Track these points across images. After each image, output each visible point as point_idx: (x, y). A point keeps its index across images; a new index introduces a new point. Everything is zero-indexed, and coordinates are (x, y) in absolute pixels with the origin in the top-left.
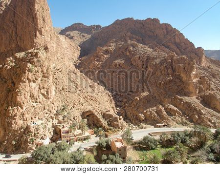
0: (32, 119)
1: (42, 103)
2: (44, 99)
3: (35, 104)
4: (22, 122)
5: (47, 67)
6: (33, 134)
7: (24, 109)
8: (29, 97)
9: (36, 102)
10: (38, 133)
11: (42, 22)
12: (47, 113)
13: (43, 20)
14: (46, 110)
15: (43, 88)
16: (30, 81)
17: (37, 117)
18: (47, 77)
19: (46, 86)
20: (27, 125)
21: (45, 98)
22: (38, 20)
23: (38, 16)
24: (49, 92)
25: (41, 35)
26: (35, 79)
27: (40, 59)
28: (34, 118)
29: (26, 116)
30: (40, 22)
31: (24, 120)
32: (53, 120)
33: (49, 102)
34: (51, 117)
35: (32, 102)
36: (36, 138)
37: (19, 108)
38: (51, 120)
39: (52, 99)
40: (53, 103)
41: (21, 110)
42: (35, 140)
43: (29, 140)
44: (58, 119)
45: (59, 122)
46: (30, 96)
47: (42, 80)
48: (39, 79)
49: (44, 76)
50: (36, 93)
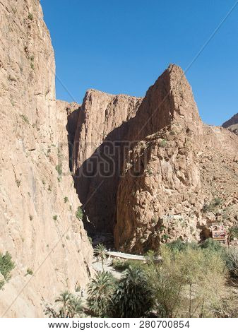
0: (165, 211)
1: (180, 190)
2: (182, 185)
3: (169, 191)
4: (153, 213)
5: (184, 140)
6: (166, 230)
7: (155, 196)
8: (160, 180)
9: (171, 188)
10: (173, 229)
11: (179, 99)
12: (188, 207)
13: (182, 97)
14: (186, 202)
15: (180, 168)
16: (161, 158)
17: (173, 210)
18: (185, 153)
19: (183, 166)
20: (159, 218)
21: (184, 183)
22: (175, 98)
23: (174, 93)
24: (189, 174)
25: (180, 114)
26: (167, 156)
27: (174, 131)
28: (168, 210)
29: (158, 205)
30: (177, 99)
31: (155, 211)
32: (198, 216)
33: (190, 191)
34: (195, 212)
35: (166, 188)
36: (170, 236)
37: (148, 193)
38: (195, 217)
39: (195, 186)
40: (197, 193)
41: (151, 197)
42: (170, 238)
43: (160, 237)
44: (207, 218)
45: (210, 222)
46: (163, 179)
47: (177, 158)
48: (174, 156)
49: (180, 153)
50: (170, 175)
